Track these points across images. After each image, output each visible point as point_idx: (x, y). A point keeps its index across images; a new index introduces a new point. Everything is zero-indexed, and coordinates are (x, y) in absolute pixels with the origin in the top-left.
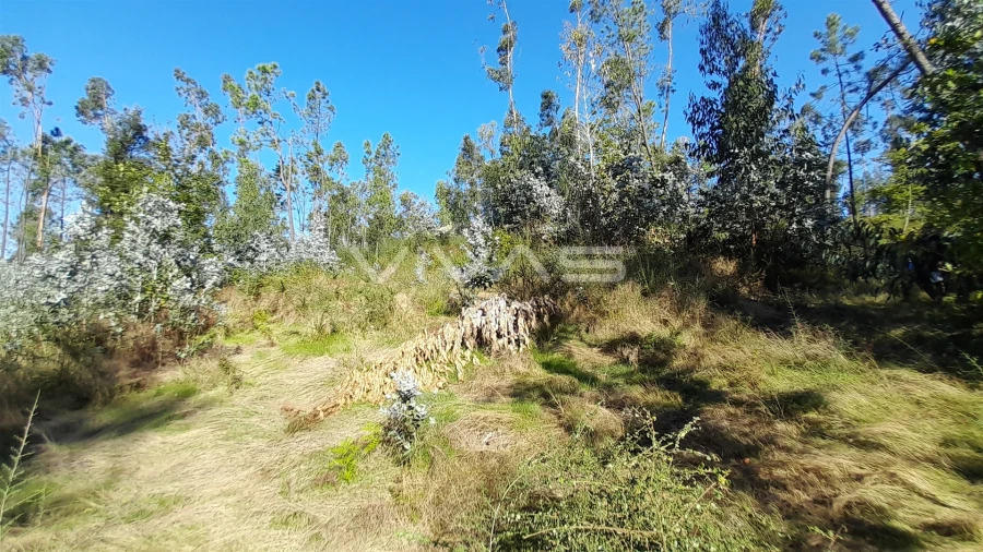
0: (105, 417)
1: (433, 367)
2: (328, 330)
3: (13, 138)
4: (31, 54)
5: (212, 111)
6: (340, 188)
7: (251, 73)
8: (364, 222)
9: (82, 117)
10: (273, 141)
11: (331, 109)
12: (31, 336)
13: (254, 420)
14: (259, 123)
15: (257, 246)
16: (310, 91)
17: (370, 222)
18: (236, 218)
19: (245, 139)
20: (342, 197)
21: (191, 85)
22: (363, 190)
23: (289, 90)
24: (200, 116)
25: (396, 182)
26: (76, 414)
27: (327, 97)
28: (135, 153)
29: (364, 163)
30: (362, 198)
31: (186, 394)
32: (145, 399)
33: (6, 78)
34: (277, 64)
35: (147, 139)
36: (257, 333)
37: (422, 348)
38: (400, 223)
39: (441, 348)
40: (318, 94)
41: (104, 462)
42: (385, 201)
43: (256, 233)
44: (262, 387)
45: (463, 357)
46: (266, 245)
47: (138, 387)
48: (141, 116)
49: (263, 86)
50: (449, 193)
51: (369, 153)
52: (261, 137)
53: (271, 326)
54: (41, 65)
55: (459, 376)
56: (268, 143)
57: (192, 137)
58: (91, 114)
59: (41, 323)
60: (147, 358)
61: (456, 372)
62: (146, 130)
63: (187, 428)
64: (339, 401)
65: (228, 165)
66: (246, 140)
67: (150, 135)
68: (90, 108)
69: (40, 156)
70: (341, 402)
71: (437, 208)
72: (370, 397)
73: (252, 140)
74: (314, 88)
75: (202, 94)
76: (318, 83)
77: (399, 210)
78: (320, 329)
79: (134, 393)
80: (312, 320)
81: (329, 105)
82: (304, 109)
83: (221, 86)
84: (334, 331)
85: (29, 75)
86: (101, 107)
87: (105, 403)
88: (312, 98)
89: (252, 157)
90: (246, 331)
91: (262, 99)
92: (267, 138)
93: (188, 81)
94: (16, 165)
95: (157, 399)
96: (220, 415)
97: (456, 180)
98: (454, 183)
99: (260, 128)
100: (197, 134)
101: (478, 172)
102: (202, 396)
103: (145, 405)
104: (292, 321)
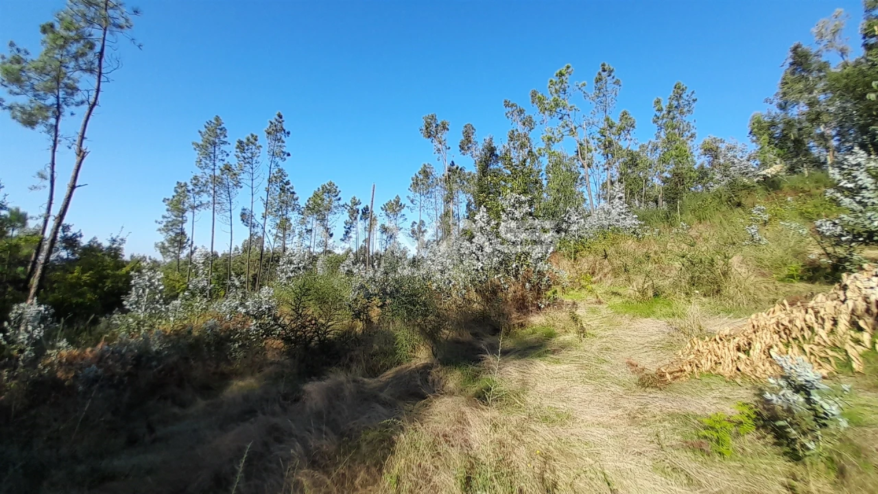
0: (508, 343)
1: (807, 347)
2: (650, 293)
3: (436, 173)
4: (439, 122)
5: (528, 123)
6: (630, 153)
7: (551, 81)
8: (657, 182)
9: (462, 151)
10: (571, 130)
11: (617, 83)
12: (465, 287)
13: (605, 367)
14: (560, 119)
15: (568, 218)
16: (597, 75)
17: (665, 181)
18: (551, 199)
19: (550, 135)
20: (633, 161)
21: (514, 108)
22: (655, 148)
23: (580, 82)
24: (521, 129)
25: (693, 131)
26: (494, 338)
27: (613, 74)
28: (492, 167)
29: (655, 122)
30: (654, 158)
31: (550, 335)
32: (526, 334)
33: (430, 140)
34: (570, 65)
35: (497, 156)
36: (584, 292)
37: (786, 323)
38: (703, 175)
39: (816, 326)
40: (604, 74)
41: (517, 374)
42: (682, 156)
43: (568, 208)
44: (604, 340)
45: (858, 342)
46: (576, 218)
47: (522, 326)
48: (493, 141)
49: (560, 87)
50: (773, 124)
51: (660, 110)
52: (561, 129)
53: (594, 286)
54: (444, 128)
55: (854, 365)
56: (567, 133)
57: (516, 145)
58: (466, 148)
59: (472, 281)
60: (523, 306)
61: (849, 360)
62: (496, 150)
63: (558, 362)
64: (685, 368)
65: (541, 159)
66: (552, 136)
67: (498, 152)
68: (465, 146)
69: (447, 180)
70: (688, 368)
71: (753, 148)
72: (720, 369)
73: (556, 135)
74: (600, 70)
75: (521, 112)
76: (603, 65)
77: (700, 160)
78: (643, 292)
79: (520, 329)
80: (634, 284)
81: (614, 80)
82: (592, 93)
83: (531, 100)
84: (656, 295)
85: (439, 135)
86: (470, 141)
87: (507, 334)
88: (599, 80)
89: (556, 148)
90: (576, 290)
91: (561, 99)
92: (567, 128)
93: (512, 105)
94: (438, 188)
95: (534, 336)
96: (579, 357)
97: (783, 107)
98: (778, 111)
99: (561, 123)
100: (518, 143)
101: (821, 85)
102: (561, 339)
103: (528, 338)
104: (610, 282)
